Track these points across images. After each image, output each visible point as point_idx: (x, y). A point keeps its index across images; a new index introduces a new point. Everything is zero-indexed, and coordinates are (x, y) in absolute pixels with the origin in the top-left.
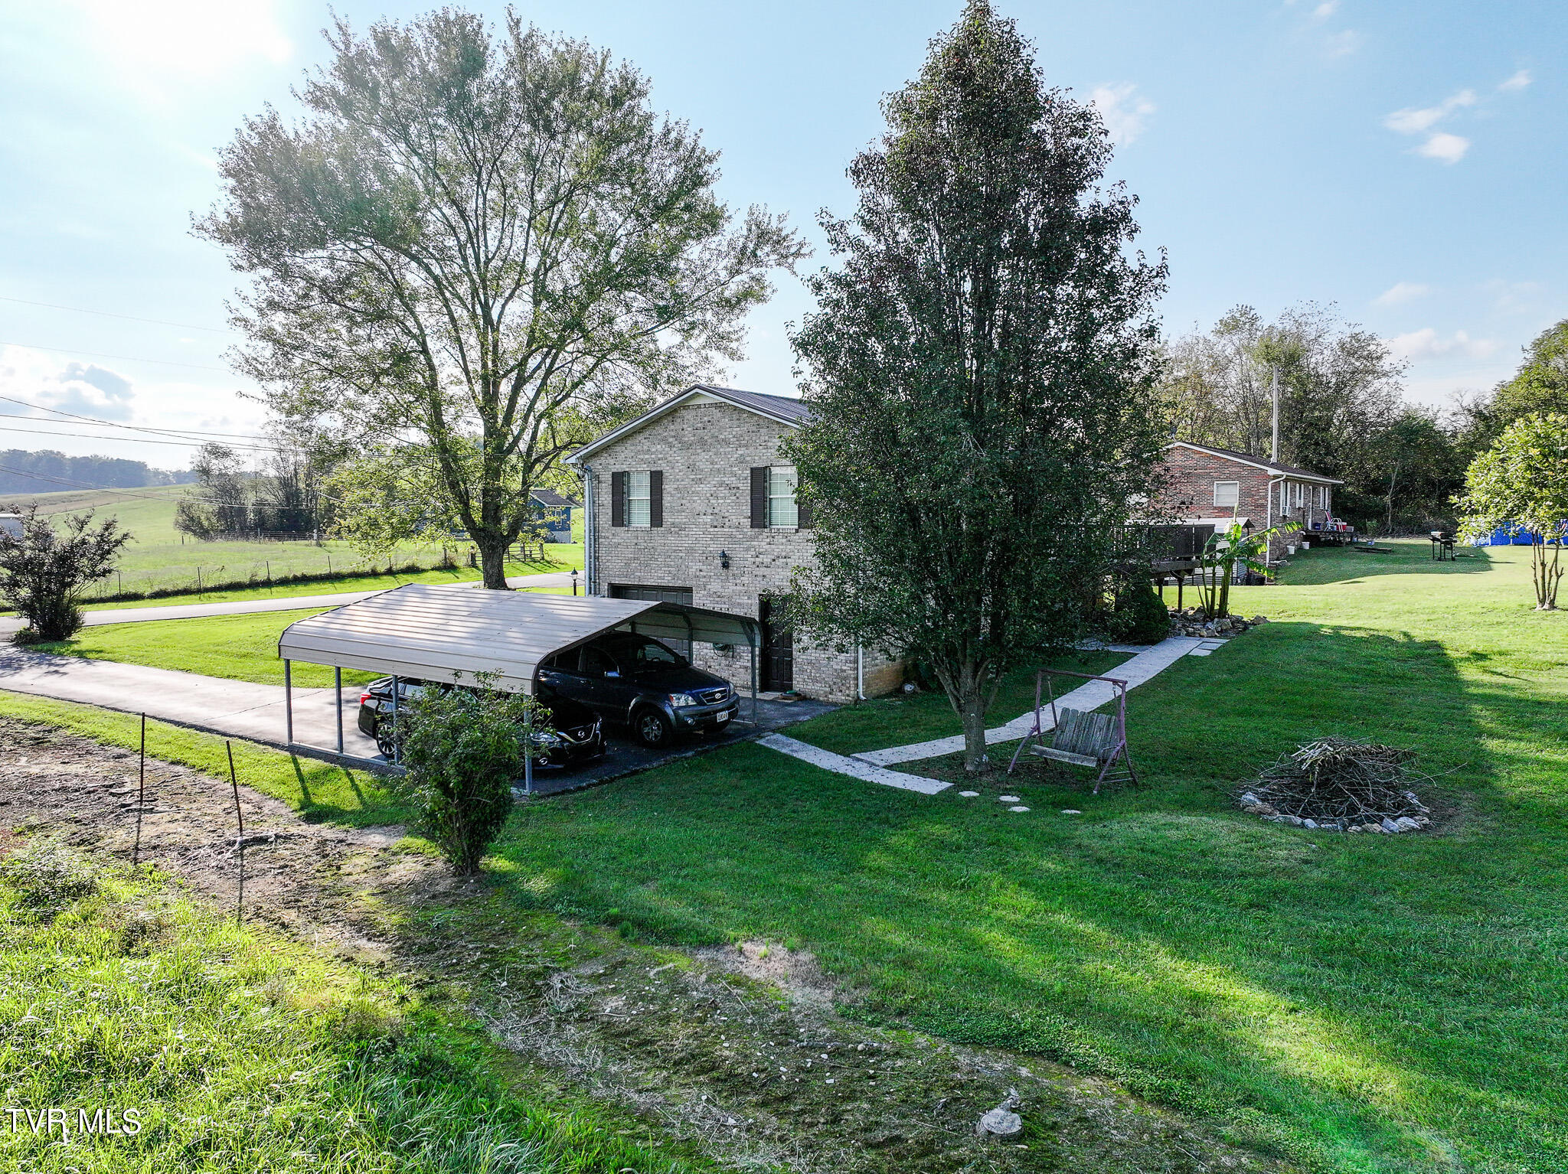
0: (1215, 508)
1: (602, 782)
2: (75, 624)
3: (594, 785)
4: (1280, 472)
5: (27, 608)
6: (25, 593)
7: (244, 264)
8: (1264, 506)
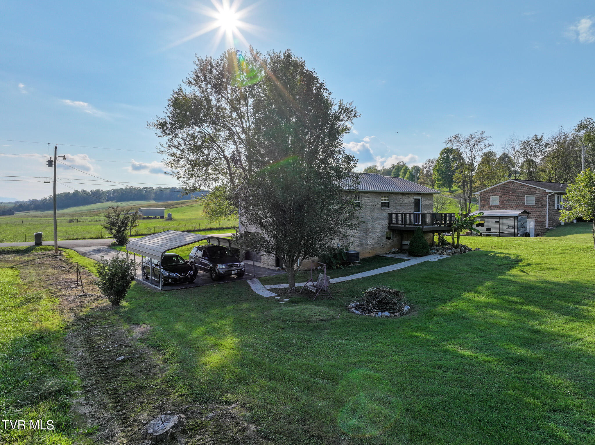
0: (526, 206)
1: (186, 288)
2: (127, 240)
3: (183, 289)
4: (551, 191)
5: (115, 237)
6: (114, 232)
7: (162, 135)
8: (545, 205)
